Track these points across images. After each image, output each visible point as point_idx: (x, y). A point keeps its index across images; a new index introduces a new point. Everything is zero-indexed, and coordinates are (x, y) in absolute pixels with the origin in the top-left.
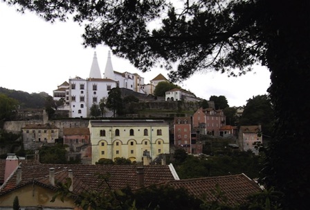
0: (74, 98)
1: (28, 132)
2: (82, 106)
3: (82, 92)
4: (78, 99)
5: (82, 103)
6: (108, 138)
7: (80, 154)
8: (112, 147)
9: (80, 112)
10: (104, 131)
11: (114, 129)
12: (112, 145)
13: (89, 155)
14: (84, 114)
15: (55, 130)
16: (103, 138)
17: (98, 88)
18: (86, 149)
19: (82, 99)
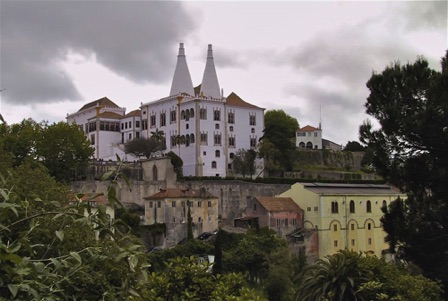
0: (204, 137)
1: (174, 205)
2: (218, 153)
3: (217, 126)
4: (211, 139)
5: (218, 148)
6: (340, 216)
7: (304, 248)
8: (347, 233)
9: (214, 164)
10: (337, 203)
11: (349, 199)
12: (347, 229)
13: (316, 248)
14: (221, 171)
15: (213, 202)
16: (335, 216)
17: (236, 119)
18: (311, 238)
19: (217, 139)
